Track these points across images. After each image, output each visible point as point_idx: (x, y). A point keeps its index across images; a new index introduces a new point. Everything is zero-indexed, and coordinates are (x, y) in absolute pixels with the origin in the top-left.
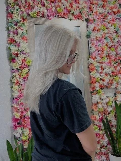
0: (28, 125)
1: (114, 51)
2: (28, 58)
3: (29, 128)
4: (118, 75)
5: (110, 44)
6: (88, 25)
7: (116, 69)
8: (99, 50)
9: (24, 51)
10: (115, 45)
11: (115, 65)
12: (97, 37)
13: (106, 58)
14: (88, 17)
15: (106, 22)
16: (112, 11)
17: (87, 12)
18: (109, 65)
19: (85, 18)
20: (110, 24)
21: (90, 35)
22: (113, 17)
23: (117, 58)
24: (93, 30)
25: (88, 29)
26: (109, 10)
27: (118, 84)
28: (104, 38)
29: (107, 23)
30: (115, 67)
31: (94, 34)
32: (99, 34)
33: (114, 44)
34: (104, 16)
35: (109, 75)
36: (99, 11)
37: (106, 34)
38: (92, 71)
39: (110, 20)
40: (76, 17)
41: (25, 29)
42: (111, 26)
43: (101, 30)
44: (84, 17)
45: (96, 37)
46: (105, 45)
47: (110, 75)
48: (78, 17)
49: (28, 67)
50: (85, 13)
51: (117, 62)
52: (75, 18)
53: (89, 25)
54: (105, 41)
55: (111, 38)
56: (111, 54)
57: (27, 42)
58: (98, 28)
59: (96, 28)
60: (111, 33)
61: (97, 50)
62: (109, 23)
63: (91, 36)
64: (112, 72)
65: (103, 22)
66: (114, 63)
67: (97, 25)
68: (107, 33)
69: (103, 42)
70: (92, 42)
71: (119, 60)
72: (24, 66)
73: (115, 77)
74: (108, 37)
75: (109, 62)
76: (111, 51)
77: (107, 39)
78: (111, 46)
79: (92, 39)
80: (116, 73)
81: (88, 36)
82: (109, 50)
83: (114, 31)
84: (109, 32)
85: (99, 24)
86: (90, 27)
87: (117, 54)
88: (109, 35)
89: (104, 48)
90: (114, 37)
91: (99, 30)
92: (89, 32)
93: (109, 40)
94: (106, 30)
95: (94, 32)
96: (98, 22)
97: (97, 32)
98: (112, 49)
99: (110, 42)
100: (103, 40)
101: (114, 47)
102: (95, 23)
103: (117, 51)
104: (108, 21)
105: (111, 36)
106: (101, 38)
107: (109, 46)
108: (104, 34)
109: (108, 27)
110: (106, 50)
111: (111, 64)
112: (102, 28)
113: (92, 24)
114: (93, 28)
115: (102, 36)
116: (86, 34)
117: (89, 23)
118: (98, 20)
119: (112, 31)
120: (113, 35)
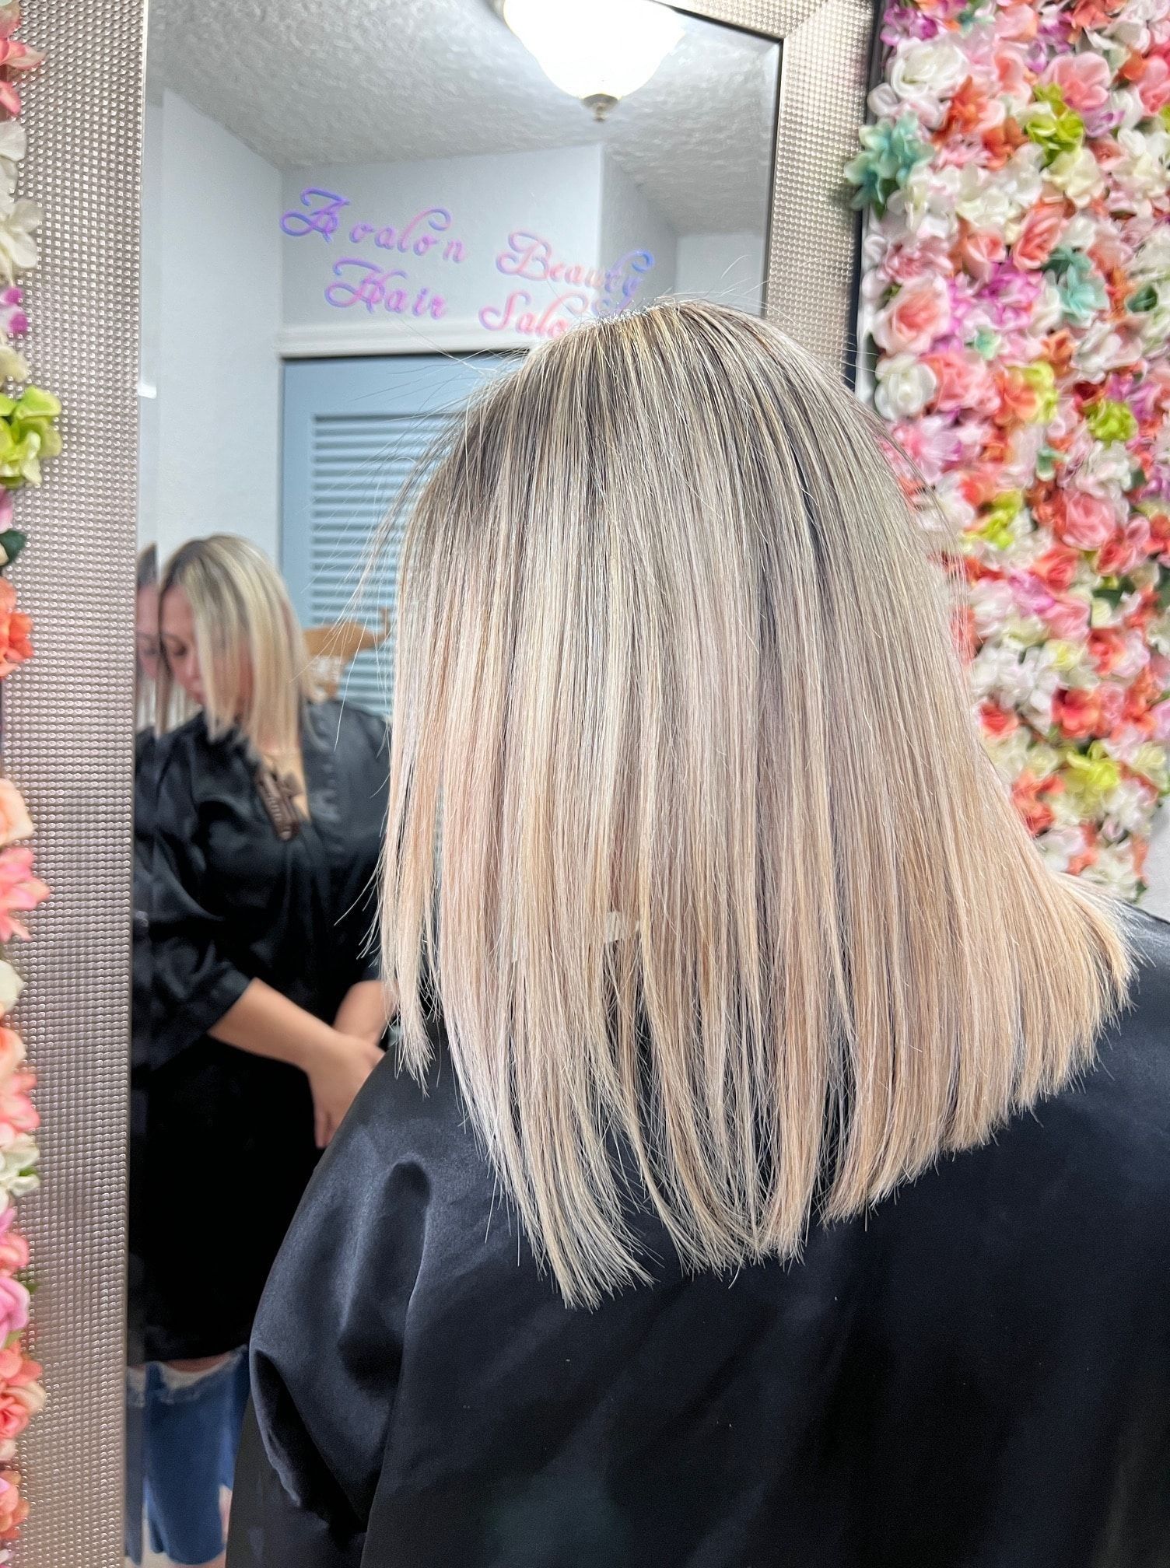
1: (1118, 447)
4: (1108, 734)
5: (1096, 349)
6: (889, 37)
7: (1104, 666)
8: (970, 400)
10: (1145, 366)
11: (1104, 616)
12: (976, 225)
13: (1021, 521)
15: (1092, 58)
18: (1040, 611)
20: (1137, 91)
21: (891, 186)
23: (1134, 534)
24: (941, 133)
25: (879, 100)
27: (1092, 831)
28: (1044, 258)
29: (1107, 76)
30: (1097, 637)
31: (951, 182)
32: (993, 201)
33: (1132, 357)
35: (1025, 722)
37: (1069, 209)
39: (1142, 43)
42: (1143, 126)
43: (1029, 153)
45: (963, 222)
46: (1035, 346)
47: (1032, 728)
51: (1128, 586)
53: (906, 46)
54: (1050, 304)
55: (1110, 277)
56: (1086, 481)
58: (994, 117)
59: (981, 108)
60: (1132, 215)
61: (948, 405)
62: (1122, 82)
63: (909, 196)
64: (1064, 698)
65: (1052, 51)
66: (1099, 593)
67: (995, 77)
68: (1081, 203)
69: (1019, 309)
70: (909, 283)
71: (1154, 557)
73: (1084, 751)
74: (1092, 254)
75: (1044, 569)
76: (1088, 436)
77: (1066, 285)
78: (1103, 383)
79: (907, 250)
80: (1103, 707)
81: (859, 188)
82: (1066, 417)
83: (1158, 198)
84: (1108, 191)
85: (1014, 62)
86: (904, 80)
87: (1143, 490)
88: (1098, 234)
89: (1029, 388)
90: (1154, 275)
91: (1008, 149)
92: (893, 150)
93: (1089, 297)
94: (1082, 155)
95: (945, 155)
96: (1006, 34)
97: (984, 167)
98: (1101, 415)
99: (1103, 320)
100: (1028, 289)
101: (1125, 389)
102: (976, 33)
103: (1149, 445)
104: (1112, 55)
105: (1123, 257)
106: (1009, 247)
107: (1080, 377)
108: (1046, 211)
109: (1113, 124)
110: (1041, 419)
111: (1062, 596)
112: (1043, 122)
113: (937, 38)
114: (942, 100)
115: (1022, 227)
116: (847, 160)
117: (902, 14)
118: (1012, 14)
119: (1145, 196)
120: (1149, 246)
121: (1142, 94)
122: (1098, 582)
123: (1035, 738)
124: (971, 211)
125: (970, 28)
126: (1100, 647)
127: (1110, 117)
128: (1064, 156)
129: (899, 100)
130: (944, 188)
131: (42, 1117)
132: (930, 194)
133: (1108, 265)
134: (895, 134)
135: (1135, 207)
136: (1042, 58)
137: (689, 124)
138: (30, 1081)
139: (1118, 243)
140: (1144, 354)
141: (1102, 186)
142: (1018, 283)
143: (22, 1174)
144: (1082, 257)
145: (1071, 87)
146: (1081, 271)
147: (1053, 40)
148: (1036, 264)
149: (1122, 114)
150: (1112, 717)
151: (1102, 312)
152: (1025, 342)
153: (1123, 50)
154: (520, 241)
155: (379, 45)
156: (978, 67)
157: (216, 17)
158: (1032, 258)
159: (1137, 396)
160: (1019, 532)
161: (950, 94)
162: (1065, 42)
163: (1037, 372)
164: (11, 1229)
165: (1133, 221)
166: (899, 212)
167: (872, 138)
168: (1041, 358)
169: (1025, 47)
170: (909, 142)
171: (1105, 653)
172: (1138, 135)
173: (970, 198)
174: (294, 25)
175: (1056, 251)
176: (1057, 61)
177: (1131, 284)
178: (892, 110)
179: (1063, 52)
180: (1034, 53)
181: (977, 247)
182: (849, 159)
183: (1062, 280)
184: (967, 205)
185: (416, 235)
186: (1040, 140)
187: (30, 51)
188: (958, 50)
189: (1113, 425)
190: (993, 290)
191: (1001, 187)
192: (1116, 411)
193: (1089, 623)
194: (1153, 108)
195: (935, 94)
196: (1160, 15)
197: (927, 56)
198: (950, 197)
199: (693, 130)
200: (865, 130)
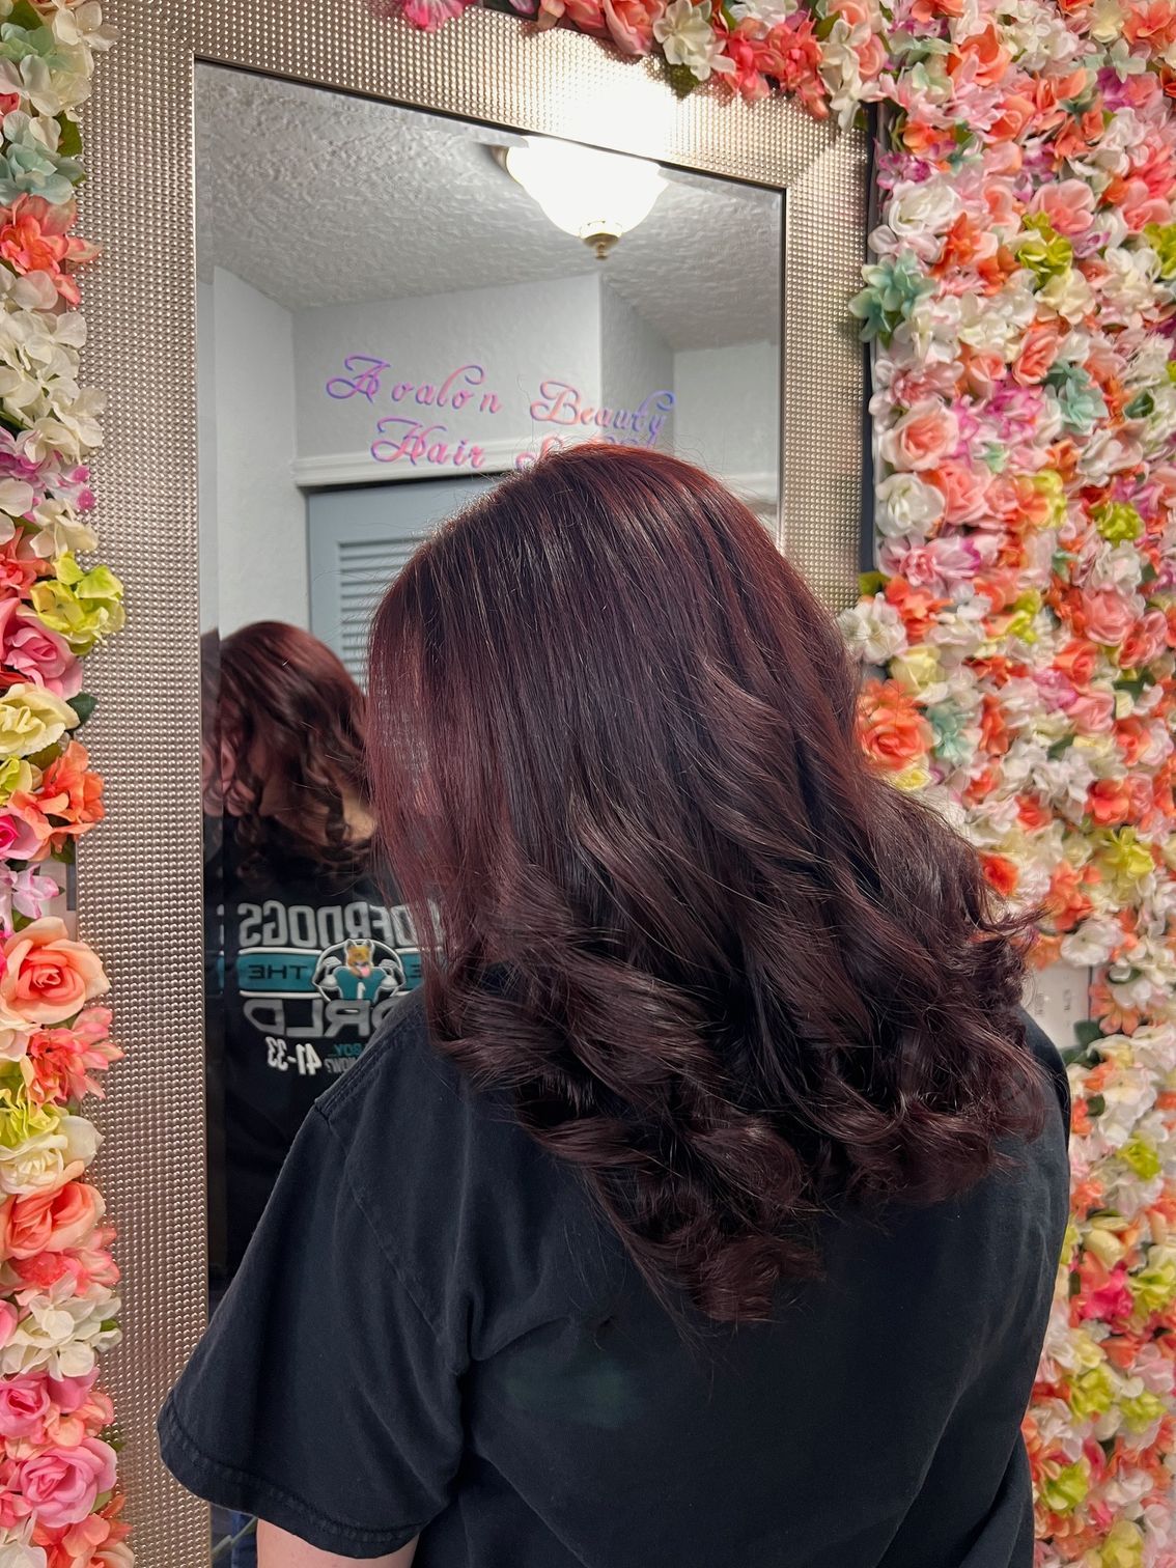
0: (32, 1491)
1: (1126, 545)
2: (69, 538)
3: (39, 1525)
4: (1138, 821)
5: (1099, 455)
6: (885, 182)
7: (1130, 755)
9: (15, 428)
10: (1147, 468)
11: (1126, 706)
12: (977, 348)
13: (1042, 622)
14: (889, 87)
15: (1076, 185)
16: (1150, 66)
17: (887, 25)
18: (1065, 706)
19: (856, 90)
20: (1120, 212)
21: (896, 317)
22: (1157, 142)
23: (1151, 626)
24: (939, 266)
25: (879, 240)
26: (1126, 48)
27: (1130, 917)
28: (1045, 374)
29: (1091, 200)
30: (1121, 727)
31: (952, 311)
32: (992, 324)
33: (1134, 459)
34: (1058, 105)
35: (1058, 815)
36: (1011, 30)
38: (885, 758)
39: (1123, 167)
40: (747, 51)
41: (48, 100)
42: (1128, 244)
43: (1022, 277)
44: (850, 72)
45: (965, 346)
46: (1040, 456)
47: (1064, 820)
48: (779, 63)
49: (66, 676)
50: (866, 33)
51: (1147, 677)
52: (741, 64)
53: (901, 189)
54: (1053, 418)
55: (1106, 386)
57: (63, 305)
58: (987, 248)
59: (975, 240)
60: (1125, 328)
62: (1105, 205)
63: (914, 327)
64: (1098, 791)
65: (1037, 181)
66: (1118, 686)
67: (985, 211)
68: (1074, 320)
69: (1024, 422)
70: (914, 407)
72: (9, 649)
74: (1087, 367)
75: (1066, 663)
76: (1098, 537)
77: (1065, 397)
78: (1107, 486)
79: (914, 374)
80: (1133, 796)
81: (866, 321)
82: (1075, 519)
83: (1147, 310)
84: (1099, 307)
85: (1003, 194)
86: (900, 219)
87: (1154, 584)
88: (1092, 348)
89: (1039, 494)
90: (1149, 383)
91: (1002, 276)
92: (895, 284)
93: (1089, 407)
94: (1071, 276)
95: (943, 286)
96: (992, 170)
97: (980, 295)
98: (1109, 517)
99: (1104, 428)
100: (1030, 403)
101: (1129, 490)
102: (966, 170)
103: (1157, 540)
104: (1095, 181)
105: (1117, 367)
106: (1010, 366)
107: (1086, 482)
108: (1042, 330)
109: (1100, 245)
110: (1053, 524)
111: (1085, 690)
112: (1034, 249)
113: (929, 180)
114: (938, 236)
115: (1023, 344)
116: (851, 295)
117: (896, 159)
118: (998, 150)
119: (1135, 310)
120: (1142, 356)
121: (1125, 214)
122: (1118, 675)
123: (1069, 831)
124: (972, 336)
125: (960, 167)
126: (1126, 738)
127: (1096, 239)
128: (1055, 279)
129: (897, 239)
130: (947, 317)
131: (122, 1271)
132: (933, 324)
133: (1104, 375)
134: (897, 271)
135: (1126, 321)
136: (1029, 188)
137: (681, 252)
138: (111, 1234)
139: (1112, 355)
140: (1145, 456)
141: (1094, 302)
142: (1020, 398)
143: (105, 1327)
144: (1078, 370)
145: (1057, 214)
146: (1079, 383)
147: (1037, 170)
148: (1036, 380)
149: (1108, 234)
150: (1142, 806)
151: (1101, 420)
152: (1032, 453)
153: (1104, 176)
154: (552, 390)
155: (386, 197)
156: (970, 203)
157: (231, 178)
158: (1032, 375)
159: (1141, 496)
160: (1040, 631)
161: (946, 230)
162: (1049, 171)
163: (1046, 479)
164: (94, 1388)
165: (1124, 333)
166: (905, 341)
167: (873, 275)
168: (1047, 467)
169: (1013, 180)
170: (910, 276)
171: (1132, 744)
172: (1124, 253)
173: (969, 326)
174: (305, 183)
175: (1055, 365)
176: (1043, 189)
177: (1127, 392)
178: (892, 248)
179: (1048, 181)
180: (1020, 185)
181: (980, 368)
182: (853, 294)
183: (1061, 392)
184: (967, 331)
185: (451, 392)
186: (1032, 265)
187: (87, 245)
188: (950, 189)
189: (1121, 525)
190: (997, 406)
191: (998, 311)
192: (1122, 511)
193: (1113, 715)
194: (1136, 228)
195: (931, 230)
196: (1137, 142)
197: (923, 196)
198: (953, 326)
199: (685, 257)
200: (867, 269)
